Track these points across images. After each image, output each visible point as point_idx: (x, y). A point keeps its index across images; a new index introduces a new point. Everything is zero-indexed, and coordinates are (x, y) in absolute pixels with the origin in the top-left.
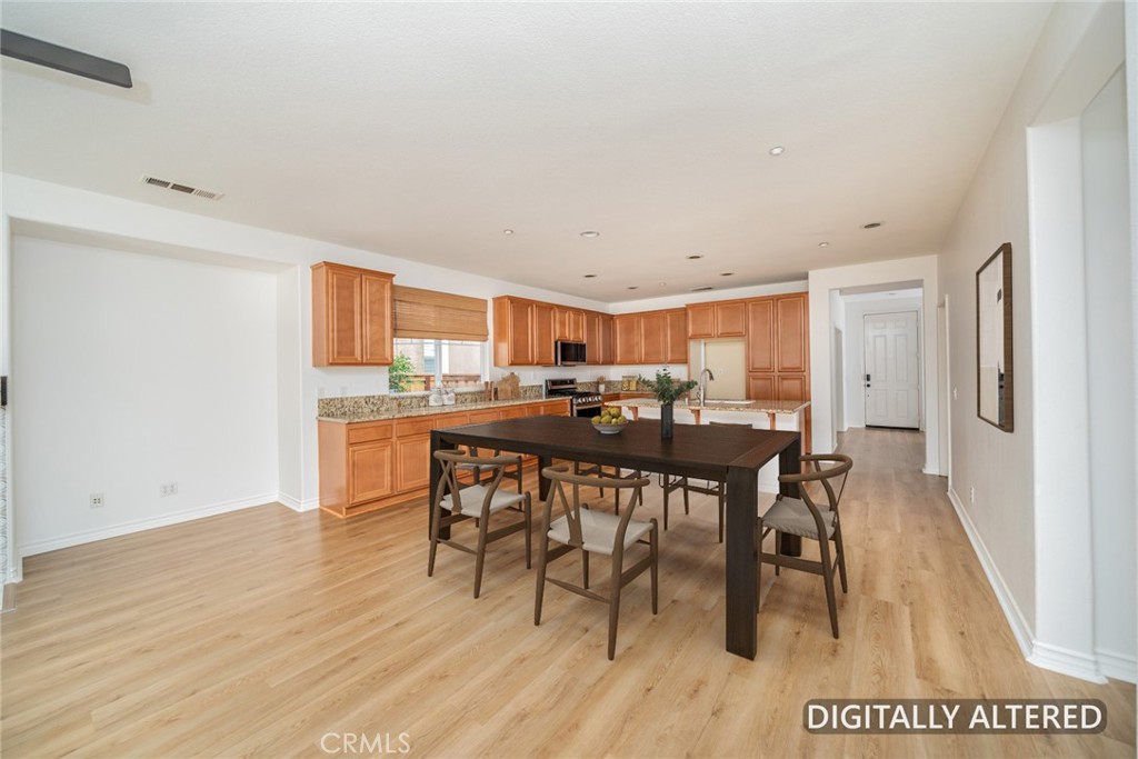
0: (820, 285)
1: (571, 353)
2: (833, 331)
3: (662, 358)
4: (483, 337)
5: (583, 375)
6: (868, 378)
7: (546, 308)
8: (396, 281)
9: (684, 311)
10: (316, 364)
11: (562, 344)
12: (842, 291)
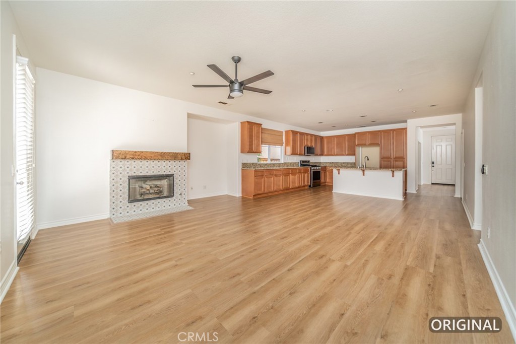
0: (412, 125)
1: (310, 151)
2: (417, 143)
3: (344, 153)
4: (282, 145)
5: (313, 159)
6: (433, 163)
7: (302, 134)
8: (263, 126)
9: (354, 135)
10: (242, 152)
11: (307, 147)
12: (422, 127)
